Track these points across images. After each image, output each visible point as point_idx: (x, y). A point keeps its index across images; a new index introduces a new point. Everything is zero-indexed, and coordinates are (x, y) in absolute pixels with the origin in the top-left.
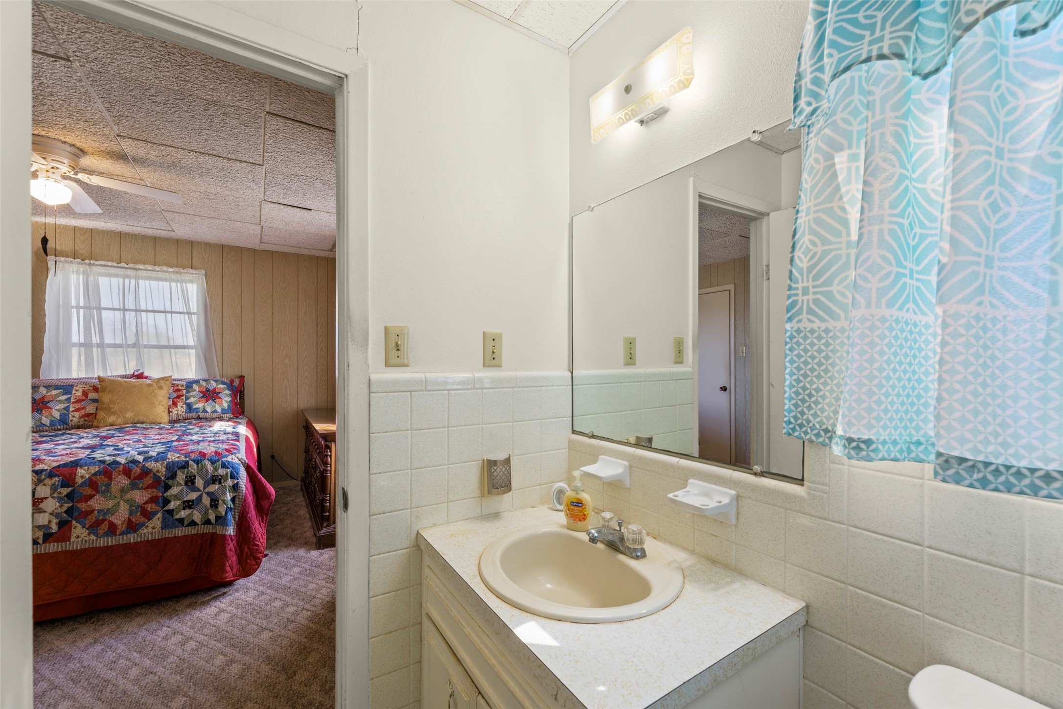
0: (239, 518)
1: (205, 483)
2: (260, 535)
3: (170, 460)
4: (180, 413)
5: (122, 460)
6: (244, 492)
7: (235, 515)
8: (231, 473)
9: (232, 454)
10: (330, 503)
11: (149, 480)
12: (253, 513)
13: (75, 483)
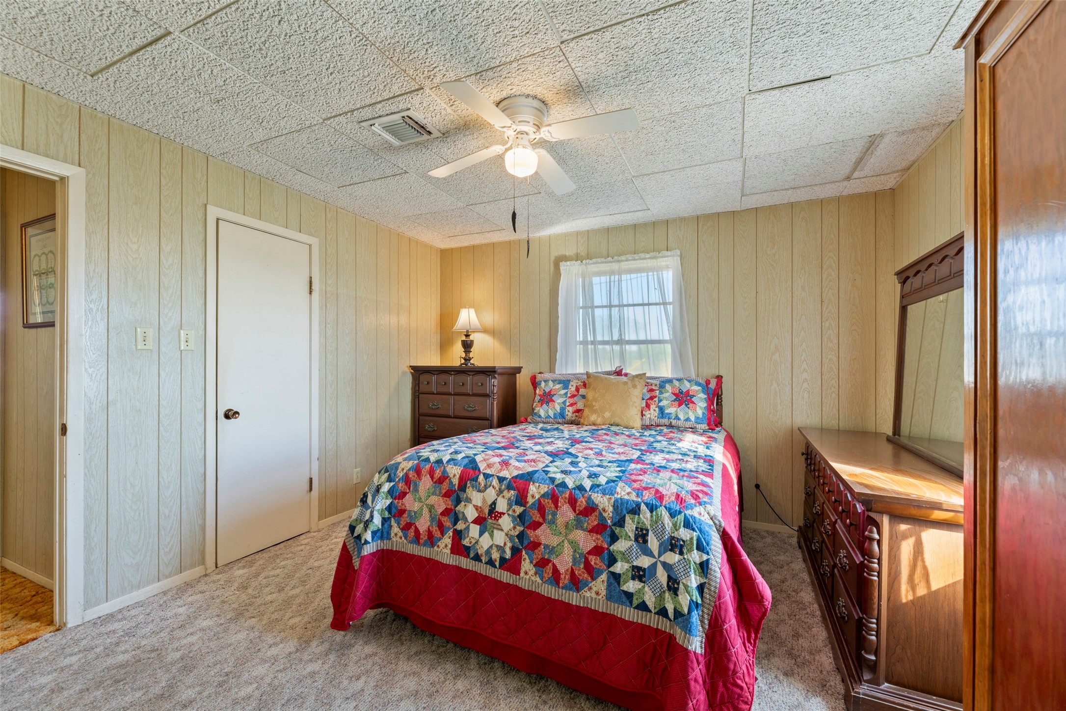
0: (710, 624)
1: (660, 546)
2: (744, 668)
3: (619, 496)
4: (653, 417)
5: (570, 483)
6: (718, 581)
7: (703, 616)
8: (698, 540)
9: (700, 504)
10: (878, 636)
11: (593, 521)
12: (732, 622)
13: (526, 502)
